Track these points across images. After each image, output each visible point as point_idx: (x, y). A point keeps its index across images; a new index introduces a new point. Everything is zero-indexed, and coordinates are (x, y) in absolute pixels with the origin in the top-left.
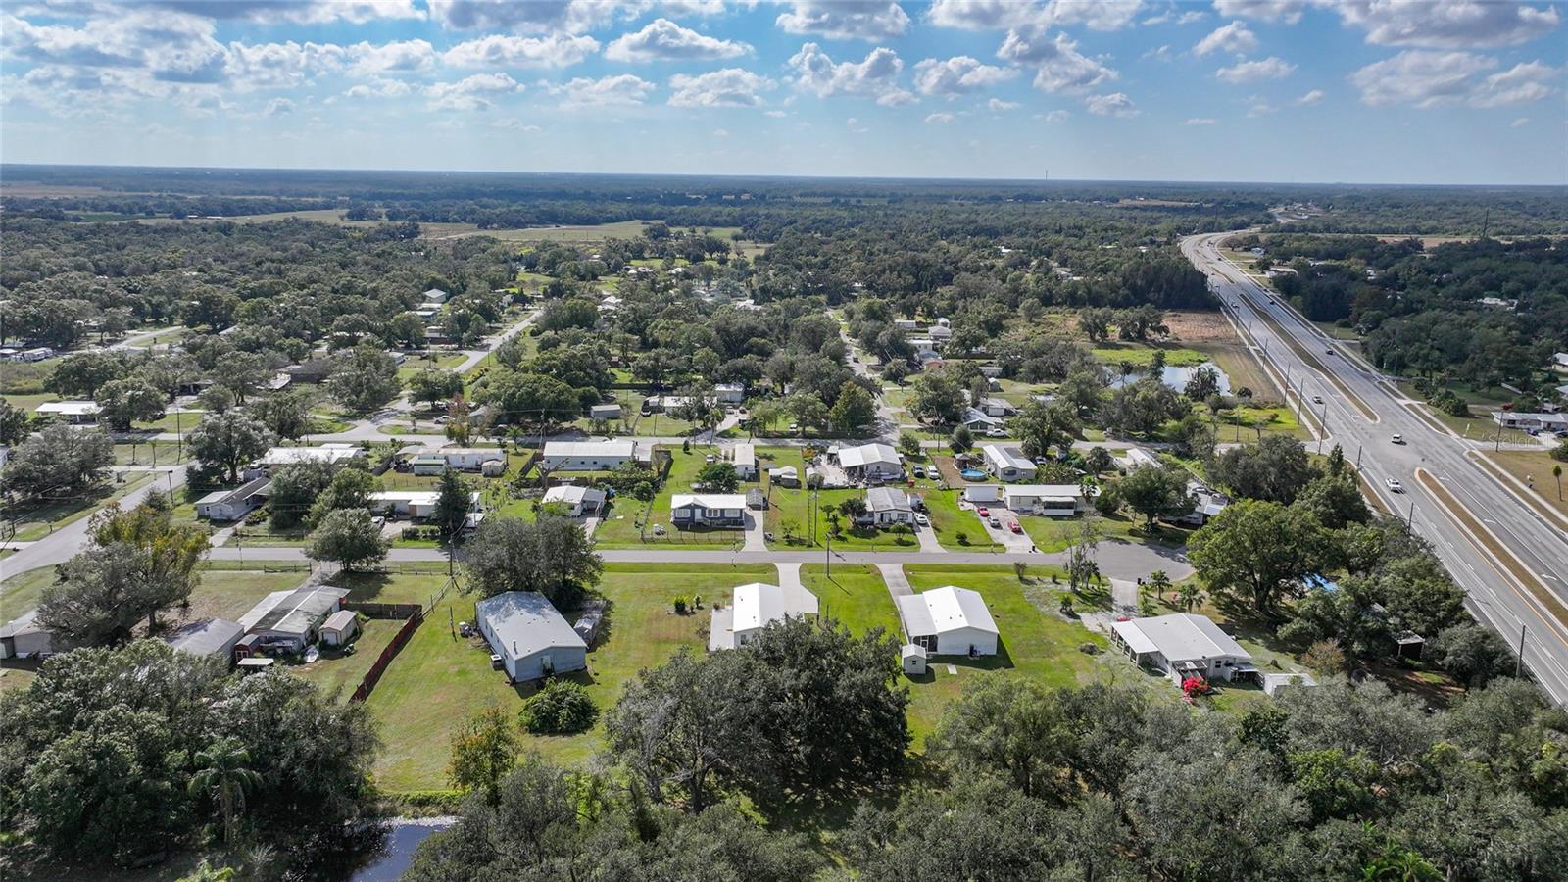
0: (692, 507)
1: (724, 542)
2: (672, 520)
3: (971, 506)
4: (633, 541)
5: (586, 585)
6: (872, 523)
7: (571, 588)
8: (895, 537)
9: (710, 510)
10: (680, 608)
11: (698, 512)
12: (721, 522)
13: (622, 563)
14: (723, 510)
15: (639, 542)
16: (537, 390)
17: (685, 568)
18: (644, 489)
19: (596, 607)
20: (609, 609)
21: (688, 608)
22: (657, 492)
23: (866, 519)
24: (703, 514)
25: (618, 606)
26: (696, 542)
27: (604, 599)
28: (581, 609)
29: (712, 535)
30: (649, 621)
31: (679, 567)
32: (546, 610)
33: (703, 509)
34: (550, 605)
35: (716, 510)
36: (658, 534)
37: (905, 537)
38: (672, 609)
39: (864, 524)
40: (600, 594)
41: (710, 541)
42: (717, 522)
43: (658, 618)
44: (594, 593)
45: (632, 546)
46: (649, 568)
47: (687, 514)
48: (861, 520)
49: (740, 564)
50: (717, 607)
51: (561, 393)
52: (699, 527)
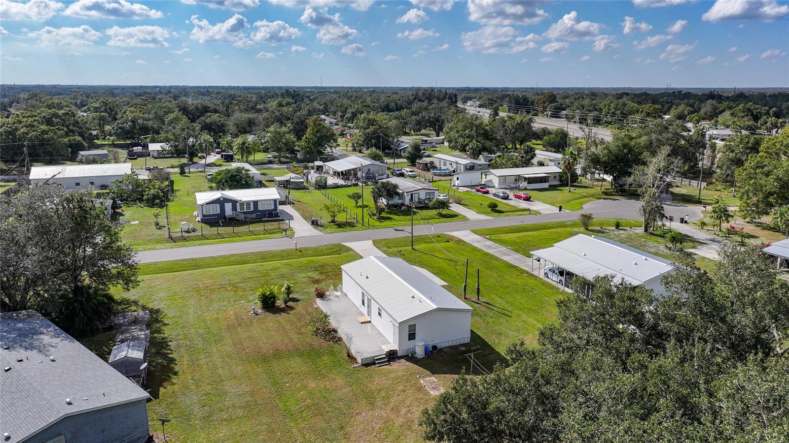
0: (221, 202)
1: (266, 232)
2: (199, 219)
3: (466, 189)
4: (158, 241)
5: (116, 291)
6: (403, 204)
7: (89, 297)
8: (434, 212)
9: (242, 204)
10: (269, 303)
11: (228, 207)
12: (254, 215)
13: (155, 263)
14: (256, 203)
15: (167, 242)
16: (16, 129)
17: (242, 259)
18: (155, 197)
19: (135, 322)
20: (157, 321)
21: (280, 303)
22: (168, 200)
23: (396, 200)
24: (234, 208)
25: (170, 314)
26: (238, 235)
27: (144, 308)
28: (111, 328)
29: (253, 227)
30: (230, 328)
31: (233, 259)
32: (46, 339)
33: (234, 202)
34: (53, 328)
35: (248, 203)
36: (188, 232)
37: (445, 212)
38: (258, 306)
39: (396, 206)
40: (135, 303)
41: (252, 233)
42: (249, 216)
43: (240, 322)
44: (127, 302)
45: (161, 246)
46: (195, 264)
47: (217, 209)
48: (391, 202)
49: (306, 249)
50: (321, 295)
51: (44, 132)
52: (232, 222)
